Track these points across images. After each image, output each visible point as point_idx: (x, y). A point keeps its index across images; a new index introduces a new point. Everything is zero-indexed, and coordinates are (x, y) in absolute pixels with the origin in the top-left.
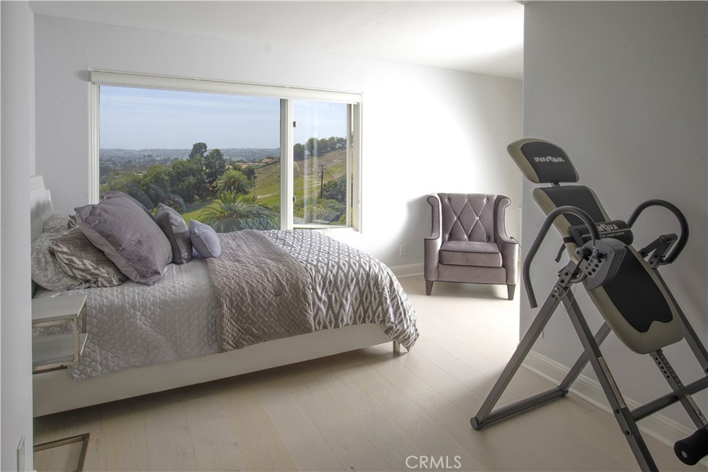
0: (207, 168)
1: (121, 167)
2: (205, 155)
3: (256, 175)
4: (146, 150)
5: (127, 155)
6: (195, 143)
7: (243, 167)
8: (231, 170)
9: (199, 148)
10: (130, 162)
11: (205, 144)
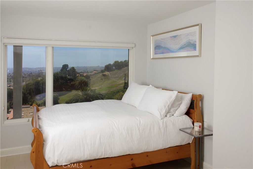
0: (68, 76)
1: (28, 76)
2: (68, 69)
3: (90, 79)
4: (38, 68)
5: (30, 70)
6: (63, 65)
7: (84, 75)
8: (79, 77)
9: (65, 66)
10: (31, 73)
11: (67, 65)
